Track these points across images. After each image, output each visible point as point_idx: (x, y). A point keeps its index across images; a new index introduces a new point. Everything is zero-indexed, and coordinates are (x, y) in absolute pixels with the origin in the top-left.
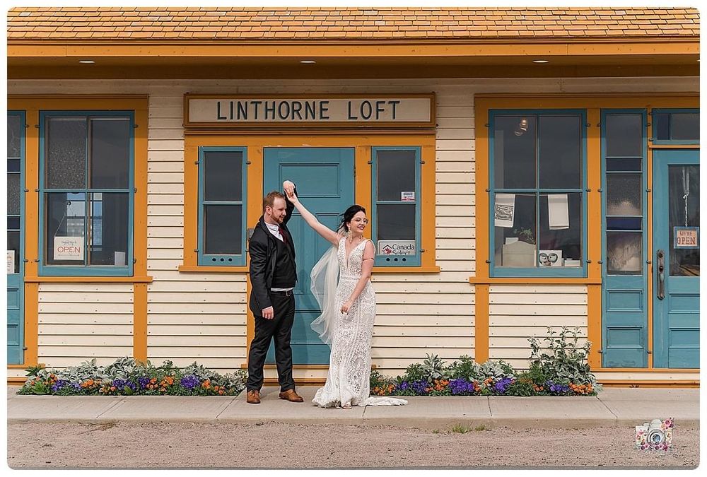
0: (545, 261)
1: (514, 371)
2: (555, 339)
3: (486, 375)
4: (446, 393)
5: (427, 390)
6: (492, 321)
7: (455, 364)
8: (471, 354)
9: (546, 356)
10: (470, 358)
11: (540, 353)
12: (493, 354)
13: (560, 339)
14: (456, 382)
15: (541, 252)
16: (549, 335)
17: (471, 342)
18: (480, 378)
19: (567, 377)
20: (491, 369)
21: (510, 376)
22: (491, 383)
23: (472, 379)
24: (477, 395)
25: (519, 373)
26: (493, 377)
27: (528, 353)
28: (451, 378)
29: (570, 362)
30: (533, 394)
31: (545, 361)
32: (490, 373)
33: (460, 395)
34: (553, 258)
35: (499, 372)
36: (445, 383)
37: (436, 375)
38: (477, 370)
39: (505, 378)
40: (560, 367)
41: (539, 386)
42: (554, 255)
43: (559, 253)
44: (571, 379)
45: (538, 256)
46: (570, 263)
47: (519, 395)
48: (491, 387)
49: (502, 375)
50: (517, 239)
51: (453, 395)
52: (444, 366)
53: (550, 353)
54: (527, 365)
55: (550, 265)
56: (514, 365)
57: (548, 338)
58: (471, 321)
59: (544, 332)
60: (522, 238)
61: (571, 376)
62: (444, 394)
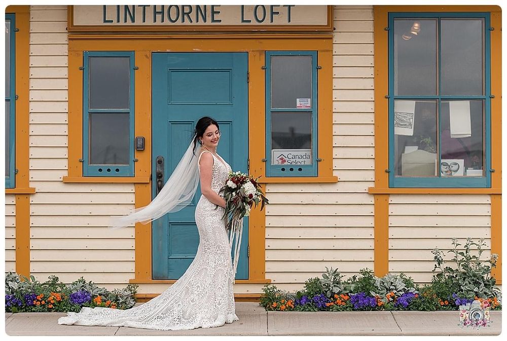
0: (446, 170)
1: (415, 285)
2: (459, 252)
3: (387, 289)
4: (347, 307)
5: (328, 305)
6: (392, 233)
7: (355, 278)
8: (371, 267)
9: (450, 269)
10: (370, 272)
11: (444, 266)
12: (392, 267)
13: (465, 252)
14: (357, 297)
15: (443, 161)
16: (453, 247)
17: (370, 255)
18: (381, 292)
19: (472, 291)
20: (392, 283)
21: (412, 290)
22: (393, 297)
23: (373, 294)
24: (379, 310)
25: (421, 286)
26: (395, 291)
27: (431, 266)
28: (351, 292)
29: (475, 275)
30: (438, 309)
31: (448, 274)
32: (391, 287)
33: (362, 310)
34: (455, 168)
35: (401, 286)
36: (346, 298)
37: (336, 290)
38: (378, 284)
39: (407, 293)
40: (464, 280)
41: (444, 300)
42: (456, 164)
43: (461, 162)
44: (476, 292)
45: (439, 164)
46: (473, 173)
47: (424, 310)
48: (393, 301)
49: (404, 290)
50: (417, 147)
51: (354, 310)
52: (343, 280)
53: (454, 266)
54: (429, 278)
55: (451, 174)
56: (416, 278)
57: (452, 250)
58: (370, 233)
59: (449, 245)
60: (422, 146)
61: (476, 290)
62: (344, 309)
